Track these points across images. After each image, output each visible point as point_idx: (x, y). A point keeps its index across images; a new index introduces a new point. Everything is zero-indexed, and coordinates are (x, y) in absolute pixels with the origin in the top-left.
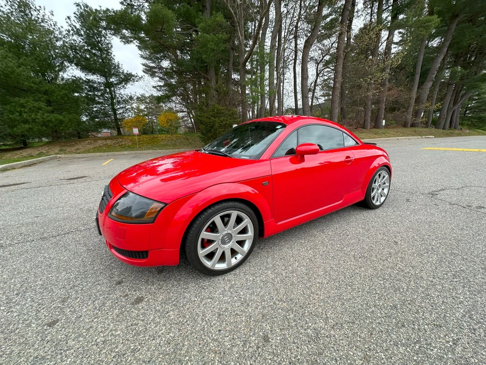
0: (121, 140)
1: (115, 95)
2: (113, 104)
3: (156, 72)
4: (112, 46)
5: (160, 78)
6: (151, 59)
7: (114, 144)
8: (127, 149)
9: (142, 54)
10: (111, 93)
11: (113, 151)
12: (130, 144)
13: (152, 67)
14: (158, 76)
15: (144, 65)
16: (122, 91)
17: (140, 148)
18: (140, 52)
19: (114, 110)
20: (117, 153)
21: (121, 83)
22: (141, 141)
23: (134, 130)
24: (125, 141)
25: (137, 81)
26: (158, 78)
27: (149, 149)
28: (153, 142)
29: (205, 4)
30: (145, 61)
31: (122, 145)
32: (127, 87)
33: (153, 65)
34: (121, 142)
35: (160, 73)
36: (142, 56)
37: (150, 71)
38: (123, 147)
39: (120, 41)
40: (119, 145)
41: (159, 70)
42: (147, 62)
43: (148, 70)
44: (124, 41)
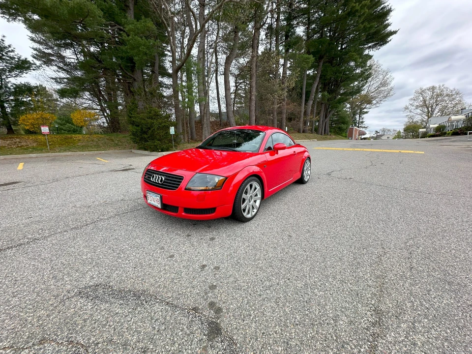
3: (53, 60)
5: (59, 67)
6: (46, 44)
7: (8, 145)
8: (33, 151)
9: (33, 36)
11: (11, 154)
12: (35, 145)
13: (50, 54)
14: (56, 65)
15: (35, 49)
17: (52, 150)
18: (31, 34)
23: (42, 128)
24: (26, 142)
26: (55, 68)
27: (65, 151)
28: (67, 142)
29: (127, 4)
30: (36, 46)
31: (23, 146)
32: (23, 76)
33: (50, 51)
34: (19, 142)
35: (60, 62)
36: (32, 39)
37: (47, 59)
38: (26, 149)
39: (2, 17)
40: (18, 147)
41: (58, 59)
42: (41, 47)
43: (42, 57)
44: (8, 17)
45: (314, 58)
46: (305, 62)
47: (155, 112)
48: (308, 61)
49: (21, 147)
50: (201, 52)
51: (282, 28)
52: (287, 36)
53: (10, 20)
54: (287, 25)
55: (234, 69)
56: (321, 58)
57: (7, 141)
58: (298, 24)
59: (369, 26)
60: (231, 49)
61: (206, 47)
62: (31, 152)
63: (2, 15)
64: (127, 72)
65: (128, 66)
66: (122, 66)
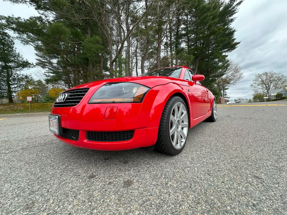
0: (13, 106)
1: (12, 74)
2: (8, 81)
3: (47, 65)
5: (49, 69)
6: (44, 57)
7: (5, 108)
8: (19, 112)
9: (37, 53)
10: (8, 73)
11: (4, 114)
12: (22, 108)
13: (44, 62)
14: (48, 68)
15: (37, 60)
16: (18, 72)
17: (31, 111)
19: (9, 85)
20: (9, 115)
21: (18, 67)
22: (32, 107)
23: (28, 98)
24: (17, 107)
25: (32, 67)
27: (40, 112)
28: (43, 107)
30: (38, 58)
31: (14, 109)
32: (24, 70)
33: (45, 61)
34: (13, 107)
35: (50, 66)
36: (37, 55)
37: (42, 64)
38: (15, 111)
39: (21, 43)
40: (11, 109)
41: (49, 64)
42: (41, 59)
43: (41, 64)
44: (24, 43)
45: (193, 57)
46: (189, 59)
49: (13, 109)
50: (127, 53)
51: (174, 42)
52: (176, 47)
53: (25, 44)
54: (176, 41)
55: (147, 64)
56: (197, 57)
57: (5, 106)
58: (182, 41)
59: (224, 39)
60: (145, 55)
61: (130, 54)
62: (18, 113)
63: (21, 42)
64: (84, 66)
65: (85, 62)
66: (81, 62)
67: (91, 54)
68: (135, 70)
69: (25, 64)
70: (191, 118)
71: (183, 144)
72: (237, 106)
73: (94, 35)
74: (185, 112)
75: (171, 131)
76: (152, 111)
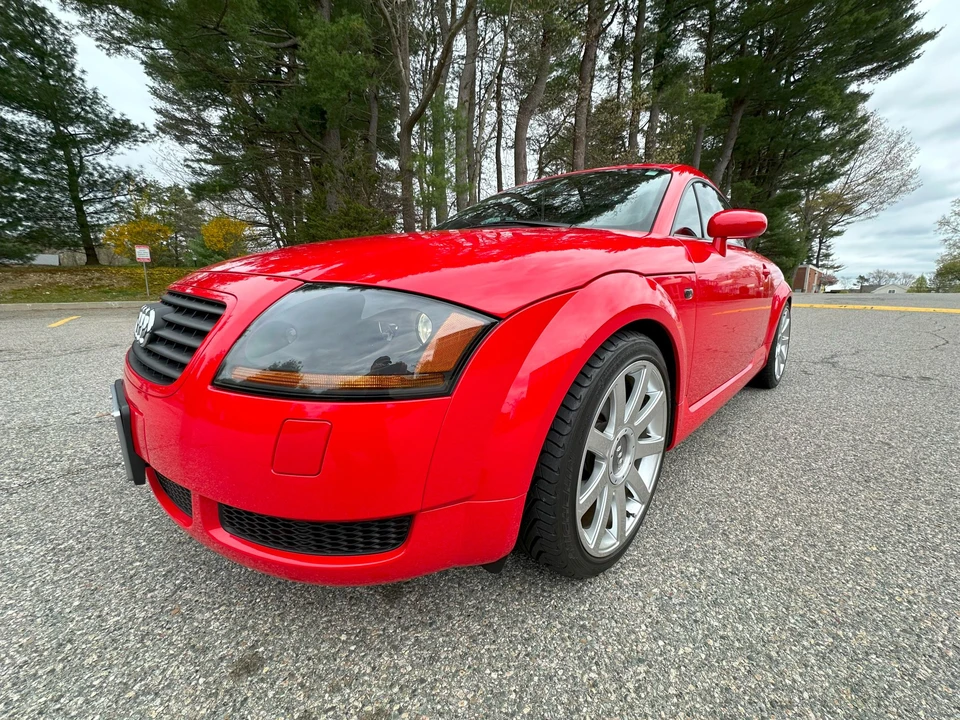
0: (97, 275)
1: (82, 166)
2: (74, 189)
3: (191, 133)
4: (74, 50)
5: (202, 146)
6: (180, 102)
7: (77, 283)
8: (116, 296)
9: (156, 85)
10: (69, 161)
11: (74, 300)
12: (125, 284)
13: (182, 120)
14: (196, 142)
15: (159, 112)
16: (102, 160)
17: (154, 295)
18: (152, 83)
19: (79, 205)
20: (87, 305)
21: (99, 140)
22: (156, 280)
23: (137, 250)
24: (111, 278)
25: (143, 142)
26: (194, 147)
30: (162, 104)
31: (102, 286)
32: (118, 151)
33: (186, 116)
34: (98, 279)
35: (204, 135)
36: (155, 92)
37: (175, 128)
38: (106, 292)
39: (98, 47)
40: (94, 287)
41: (199, 129)
42: (168, 107)
43: (171, 126)
44: (107, 46)
45: (724, 100)
46: (704, 109)
47: (357, 213)
48: (710, 107)
49: (99, 287)
50: (465, 88)
51: (650, 38)
52: (659, 57)
53: (112, 51)
54: (660, 31)
55: (536, 129)
56: (739, 102)
57: (77, 275)
58: (685, 29)
59: (868, 18)
60: (530, 90)
61: (477, 89)
62: (113, 298)
63: (98, 43)
64: (310, 137)
65: (314, 124)
66: (300, 123)
67: (334, 92)
68: (491, 152)
69: (120, 131)
70: (682, 403)
71: (630, 523)
72: (869, 307)
73: (345, 11)
74: (658, 395)
75: (583, 500)
76: (516, 392)
